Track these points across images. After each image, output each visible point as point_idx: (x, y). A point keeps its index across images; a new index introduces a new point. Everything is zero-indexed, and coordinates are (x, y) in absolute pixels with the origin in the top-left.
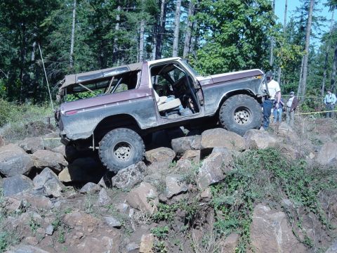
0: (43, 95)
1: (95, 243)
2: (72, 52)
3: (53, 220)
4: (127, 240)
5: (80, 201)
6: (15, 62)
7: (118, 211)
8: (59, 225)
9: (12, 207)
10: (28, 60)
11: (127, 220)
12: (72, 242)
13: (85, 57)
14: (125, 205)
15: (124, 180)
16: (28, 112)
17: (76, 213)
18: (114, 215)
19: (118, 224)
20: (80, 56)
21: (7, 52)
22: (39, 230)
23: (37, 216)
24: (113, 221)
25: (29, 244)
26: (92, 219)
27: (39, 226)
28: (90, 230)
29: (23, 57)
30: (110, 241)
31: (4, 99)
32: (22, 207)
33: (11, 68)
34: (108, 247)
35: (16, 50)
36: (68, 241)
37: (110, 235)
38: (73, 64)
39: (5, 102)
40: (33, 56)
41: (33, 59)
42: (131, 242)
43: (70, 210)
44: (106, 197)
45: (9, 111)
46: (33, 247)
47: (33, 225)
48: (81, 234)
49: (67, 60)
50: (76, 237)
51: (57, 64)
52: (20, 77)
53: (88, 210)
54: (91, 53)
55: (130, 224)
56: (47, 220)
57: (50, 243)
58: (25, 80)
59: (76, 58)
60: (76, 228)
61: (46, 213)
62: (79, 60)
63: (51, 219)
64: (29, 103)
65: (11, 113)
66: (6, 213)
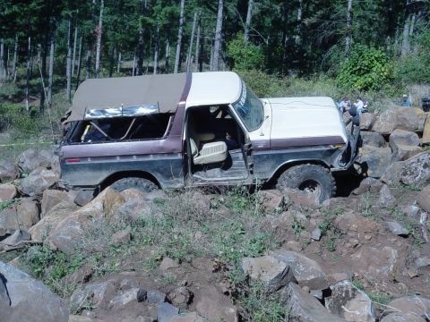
0: (311, 65)
1: (374, 254)
2: (350, 6)
3: (320, 222)
4: (416, 252)
5: (355, 200)
6: (276, 22)
7: (405, 215)
8: (328, 228)
9: (271, 203)
10: (293, 20)
11: (417, 227)
12: (345, 251)
13: (368, 13)
14: (415, 208)
15: (412, 173)
16: (292, 87)
17: (349, 214)
18: (399, 220)
19: (406, 231)
20: (361, 12)
21: (267, 10)
22: (303, 233)
23: (301, 216)
24: (397, 228)
25: (291, 249)
26: (371, 223)
27: (303, 228)
28: (367, 237)
29: (286, 16)
30: (394, 253)
31: (263, 70)
32: (283, 204)
33: (272, 31)
34: (391, 261)
35: (278, 8)
36: (339, 249)
37: (393, 245)
38: (351, 24)
39: (263, 75)
40: (300, 14)
41: (299, 18)
42: (422, 255)
43: (343, 211)
44: (389, 196)
45: (268, 85)
46: (295, 254)
47: (296, 227)
48: (356, 241)
49: (343, 17)
50: (348, 245)
51: (330, 24)
52: (283, 41)
53: (366, 212)
54: (375, 7)
55: (421, 232)
56: (313, 222)
57: (317, 250)
58: (289, 47)
59: (356, 15)
60: (350, 234)
61: (312, 213)
62: (359, 17)
63: (318, 220)
64: (294, 76)
65: (271, 88)
66: (263, 211)
